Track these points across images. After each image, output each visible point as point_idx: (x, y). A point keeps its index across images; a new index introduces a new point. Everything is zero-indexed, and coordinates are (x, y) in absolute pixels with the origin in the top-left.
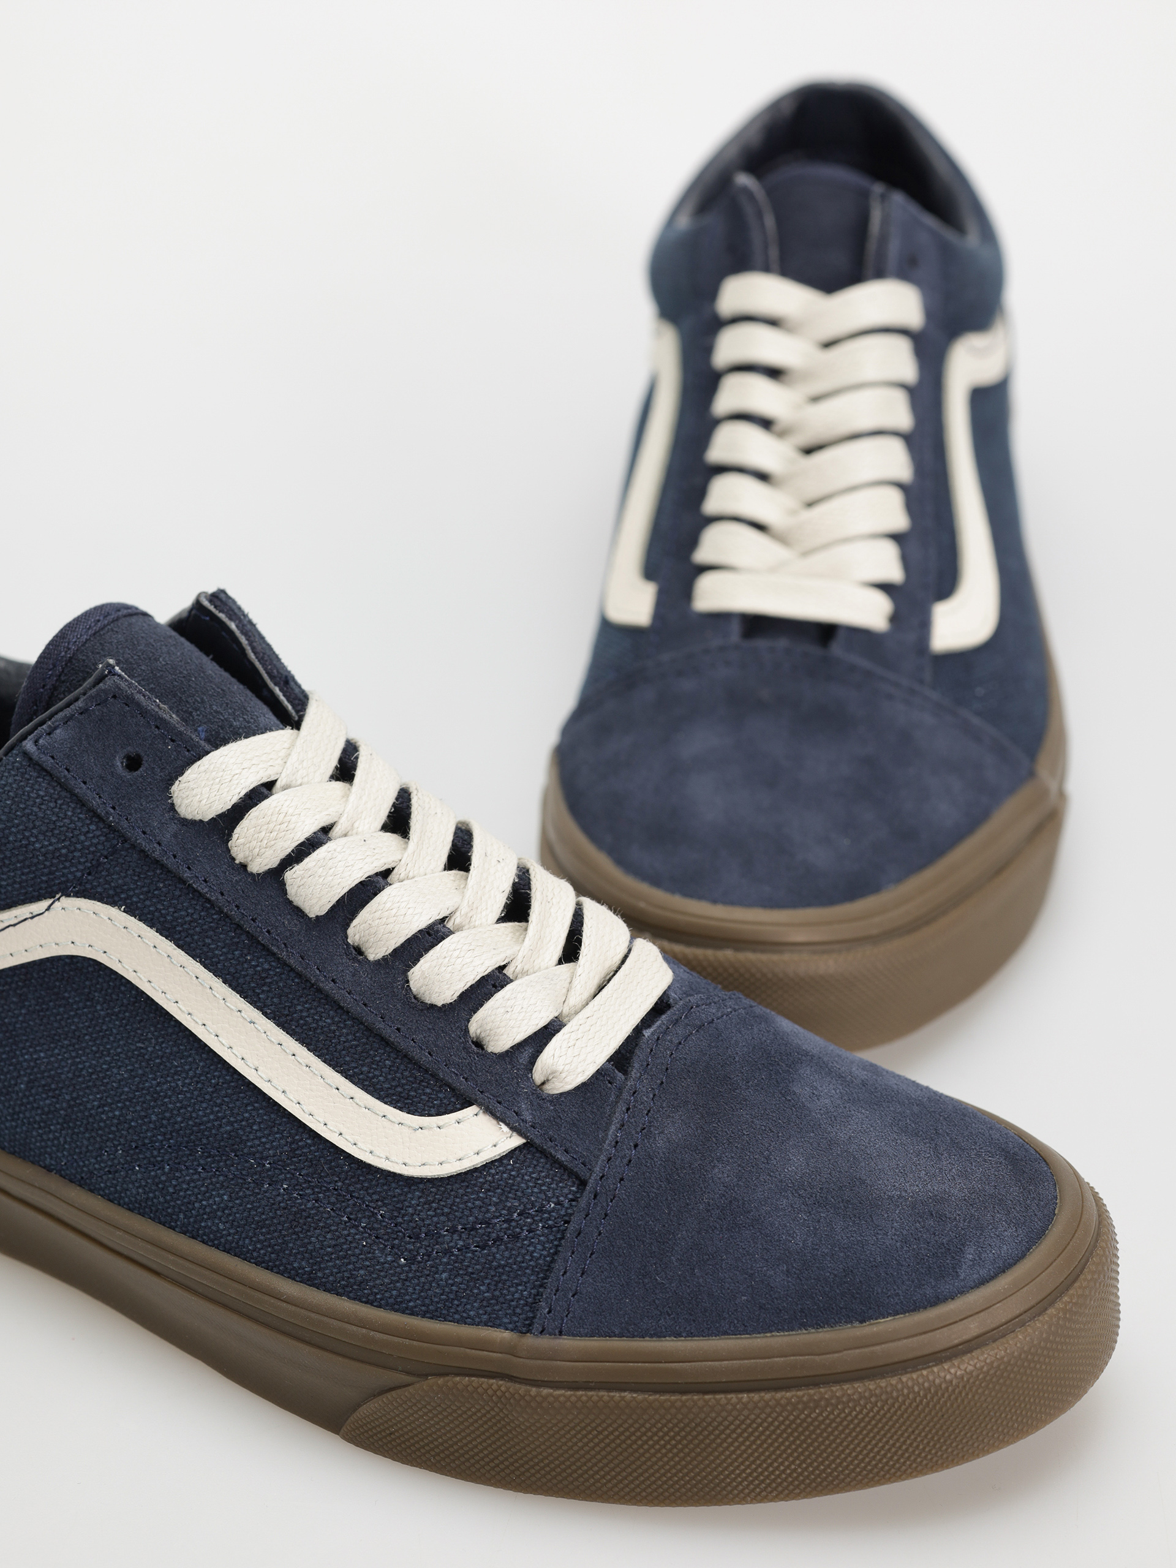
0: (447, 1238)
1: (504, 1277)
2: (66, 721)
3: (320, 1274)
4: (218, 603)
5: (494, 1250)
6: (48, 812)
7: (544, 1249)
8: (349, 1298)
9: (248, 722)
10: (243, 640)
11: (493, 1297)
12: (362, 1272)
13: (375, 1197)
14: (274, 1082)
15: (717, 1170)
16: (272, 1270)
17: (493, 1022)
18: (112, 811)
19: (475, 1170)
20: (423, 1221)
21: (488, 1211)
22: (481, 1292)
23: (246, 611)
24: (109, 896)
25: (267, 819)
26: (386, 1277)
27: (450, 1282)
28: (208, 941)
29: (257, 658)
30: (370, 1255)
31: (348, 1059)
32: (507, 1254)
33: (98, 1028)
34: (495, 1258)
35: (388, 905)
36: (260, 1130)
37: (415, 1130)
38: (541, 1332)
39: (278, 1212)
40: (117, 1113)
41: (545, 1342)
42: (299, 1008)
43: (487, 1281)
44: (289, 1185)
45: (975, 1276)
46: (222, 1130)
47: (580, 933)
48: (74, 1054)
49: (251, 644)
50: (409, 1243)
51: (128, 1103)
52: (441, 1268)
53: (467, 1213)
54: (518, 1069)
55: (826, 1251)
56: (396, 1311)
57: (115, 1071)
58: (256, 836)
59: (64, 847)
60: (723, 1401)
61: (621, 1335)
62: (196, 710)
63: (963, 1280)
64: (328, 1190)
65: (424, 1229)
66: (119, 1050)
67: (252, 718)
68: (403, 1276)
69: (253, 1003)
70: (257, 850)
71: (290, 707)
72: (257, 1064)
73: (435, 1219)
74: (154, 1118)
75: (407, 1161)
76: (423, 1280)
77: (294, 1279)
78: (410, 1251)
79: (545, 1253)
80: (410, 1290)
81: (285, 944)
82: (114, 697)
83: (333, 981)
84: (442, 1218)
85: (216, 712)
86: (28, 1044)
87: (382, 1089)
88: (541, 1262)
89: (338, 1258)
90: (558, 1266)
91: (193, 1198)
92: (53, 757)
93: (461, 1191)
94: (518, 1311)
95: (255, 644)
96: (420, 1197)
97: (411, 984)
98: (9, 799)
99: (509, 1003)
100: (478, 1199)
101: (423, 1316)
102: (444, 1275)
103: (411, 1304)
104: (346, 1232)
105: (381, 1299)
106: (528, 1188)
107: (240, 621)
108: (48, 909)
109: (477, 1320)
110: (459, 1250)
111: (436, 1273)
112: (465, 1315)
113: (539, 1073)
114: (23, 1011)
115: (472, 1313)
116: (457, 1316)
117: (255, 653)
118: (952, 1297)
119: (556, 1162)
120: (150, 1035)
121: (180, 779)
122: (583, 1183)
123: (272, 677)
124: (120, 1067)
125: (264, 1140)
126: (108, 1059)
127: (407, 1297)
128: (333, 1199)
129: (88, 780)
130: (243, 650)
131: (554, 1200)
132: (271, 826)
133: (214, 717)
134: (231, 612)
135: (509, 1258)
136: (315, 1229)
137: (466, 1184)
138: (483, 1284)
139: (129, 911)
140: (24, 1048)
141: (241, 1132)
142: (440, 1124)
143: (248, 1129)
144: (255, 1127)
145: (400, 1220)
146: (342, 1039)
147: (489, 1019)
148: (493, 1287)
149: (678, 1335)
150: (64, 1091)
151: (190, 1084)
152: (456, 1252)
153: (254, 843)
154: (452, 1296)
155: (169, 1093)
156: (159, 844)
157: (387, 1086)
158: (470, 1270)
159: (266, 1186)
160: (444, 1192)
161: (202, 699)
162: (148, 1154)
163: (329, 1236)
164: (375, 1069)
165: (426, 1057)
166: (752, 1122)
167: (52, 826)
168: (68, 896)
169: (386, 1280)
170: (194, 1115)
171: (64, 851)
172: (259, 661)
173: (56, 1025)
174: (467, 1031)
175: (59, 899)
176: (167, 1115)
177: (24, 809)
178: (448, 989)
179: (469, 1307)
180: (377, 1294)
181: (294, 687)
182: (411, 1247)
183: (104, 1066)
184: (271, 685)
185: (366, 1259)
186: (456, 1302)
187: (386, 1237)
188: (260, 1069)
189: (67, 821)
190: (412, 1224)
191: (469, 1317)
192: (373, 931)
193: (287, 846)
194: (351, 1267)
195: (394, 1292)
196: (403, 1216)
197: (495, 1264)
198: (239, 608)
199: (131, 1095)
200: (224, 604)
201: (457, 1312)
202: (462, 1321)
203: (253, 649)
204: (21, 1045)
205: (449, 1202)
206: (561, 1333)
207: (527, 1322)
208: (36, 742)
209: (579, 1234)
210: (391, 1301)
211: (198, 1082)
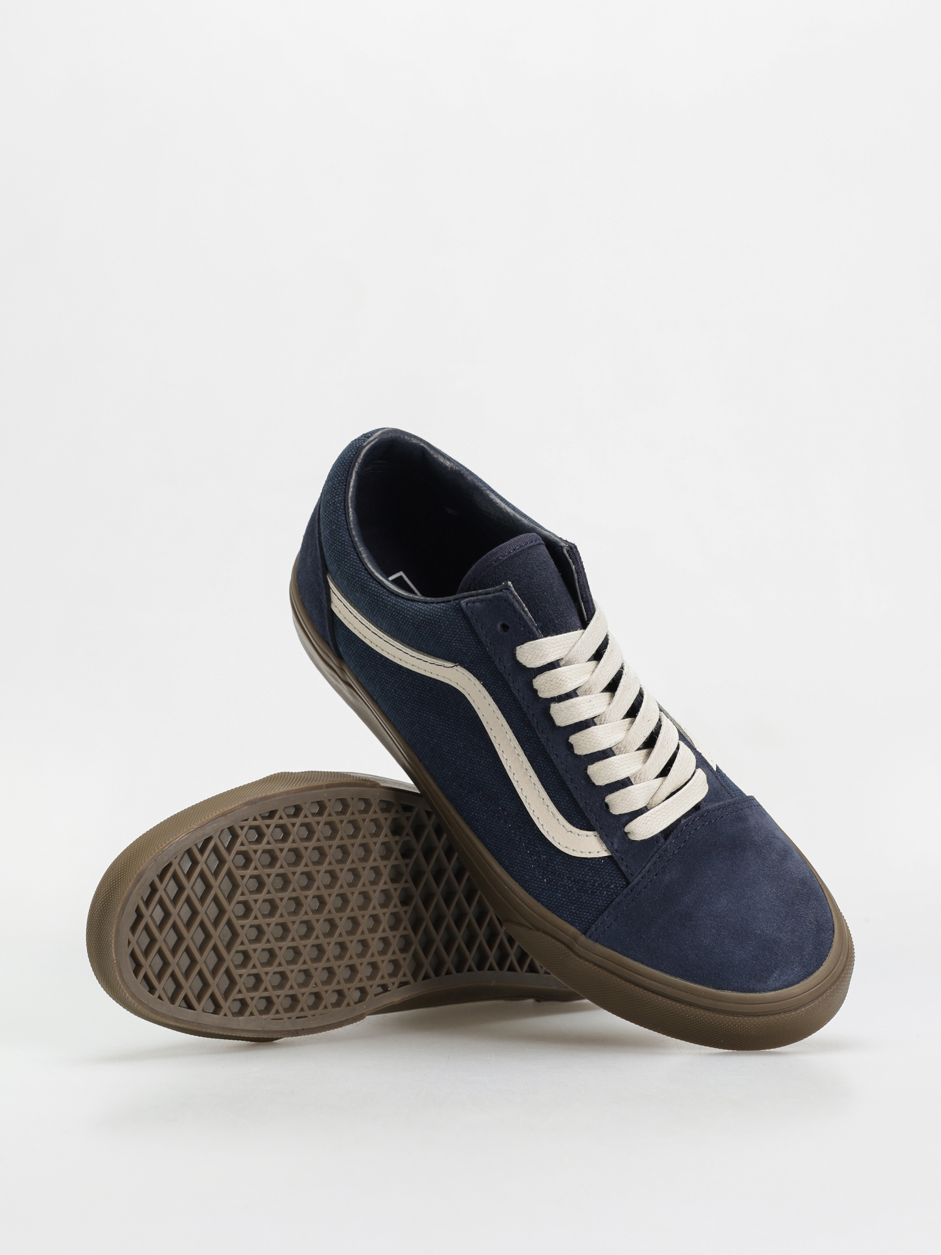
0: (566, 881)
1: (583, 907)
2: (482, 601)
3: (511, 869)
4: (571, 553)
5: (583, 894)
6: (463, 634)
7: (603, 903)
8: (519, 884)
9: (562, 622)
10: (576, 576)
11: (575, 913)
12: (528, 877)
13: (543, 850)
14: (519, 783)
15: (686, 897)
16: (493, 856)
17: (615, 802)
18: (489, 645)
19: (587, 858)
20: (559, 869)
21: (585, 878)
22: (571, 909)
23: (582, 560)
24: (477, 675)
25: (552, 679)
26: (536, 884)
27: (561, 899)
28: (512, 713)
29: (579, 586)
30: (533, 872)
31: (552, 788)
32: (587, 898)
33: (457, 719)
34: (582, 898)
35: (589, 736)
36: (507, 798)
37: (568, 831)
38: (589, 937)
39: (503, 835)
40: (453, 759)
41: (589, 942)
42: (539, 758)
43: (575, 906)
44: (511, 826)
45: (774, 986)
46: (493, 790)
47: (671, 766)
48: (444, 724)
49: (578, 578)
50: (550, 875)
51: (459, 758)
52: (559, 891)
53: (577, 874)
54: (619, 824)
55: (717, 951)
56: (536, 899)
57: (458, 741)
58: (545, 684)
59: (465, 649)
60: (651, 996)
61: (620, 953)
62: (541, 610)
63: (767, 986)
64: (526, 837)
65: (558, 872)
66: (463, 733)
67: (565, 620)
68: (543, 887)
69: (522, 747)
70: (543, 689)
71: (585, 614)
72: (515, 772)
73: (564, 871)
74: (467, 769)
75: (560, 843)
76: (550, 892)
77: (501, 865)
78: (550, 878)
79: (602, 904)
80: (544, 894)
81: (542, 731)
82: (505, 600)
83: (557, 755)
84: (567, 872)
85: (549, 613)
86: (427, 710)
87: (561, 808)
88: (600, 907)
89: (520, 866)
90: (606, 913)
91: (472, 810)
92: (472, 613)
93: (578, 865)
94: (584, 923)
95: (580, 580)
96: (561, 859)
97: (588, 771)
98: (448, 621)
99: (626, 796)
100: (584, 871)
101: (546, 907)
102: (559, 895)
103: (543, 900)
104: (527, 858)
105: (532, 892)
106: (605, 875)
107: (578, 566)
108: (452, 667)
109: (566, 919)
110: (569, 887)
111: (557, 892)
112: (562, 914)
113: (627, 829)
114: (430, 695)
115: (565, 915)
116: (558, 914)
117: (579, 584)
118: (759, 991)
119: (619, 869)
120: (477, 734)
121: (521, 646)
122: (628, 883)
123: (582, 598)
124: (461, 741)
125: (508, 803)
126: (457, 734)
127: (542, 896)
128: (527, 842)
129: (483, 628)
130: (574, 581)
131: (614, 884)
132: (552, 683)
133: (548, 616)
134: (575, 560)
135: (588, 900)
136: (515, 850)
137: (581, 863)
138: (574, 906)
139: (484, 685)
140: (425, 710)
141: (500, 795)
142: (579, 834)
143: (503, 795)
144: (506, 796)
145: (550, 864)
146: (552, 780)
147: (614, 800)
148: (577, 909)
149: (643, 963)
150: (435, 737)
151: (486, 764)
152: (567, 888)
153: (542, 686)
154: (560, 905)
155: (477, 763)
156: (504, 667)
157: (564, 807)
158: (570, 898)
159: (502, 821)
160: (571, 862)
161: (545, 605)
162: (461, 782)
163: (520, 856)
164: (561, 798)
165: (583, 804)
166: (712, 878)
167: (462, 640)
168: (461, 666)
169: (536, 885)
170: (483, 777)
171: (464, 651)
172: (579, 588)
173: (441, 708)
174: (604, 799)
175: (457, 666)
176: (473, 772)
177: (453, 628)
178: (602, 781)
179: (565, 912)
180: (530, 889)
181: (591, 604)
182: (551, 877)
183: (455, 737)
184: (581, 601)
185: (531, 873)
186: (560, 908)
187: (542, 868)
188: (516, 775)
189: (469, 640)
190: (554, 868)
191: (563, 916)
192: (579, 744)
193: (555, 693)
194: (524, 873)
195: (538, 892)
196: (552, 863)
197: (581, 900)
198: (580, 558)
199: (461, 755)
200: (574, 554)
201: (559, 912)
202: (560, 917)
203: (579, 581)
204: (424, 709)
205: (572, 867)
206: (597, 941)
207: (585, 929)
208: (467, 604)
209: (619, 904)
210: (535, 894)
211: (489, 765)
